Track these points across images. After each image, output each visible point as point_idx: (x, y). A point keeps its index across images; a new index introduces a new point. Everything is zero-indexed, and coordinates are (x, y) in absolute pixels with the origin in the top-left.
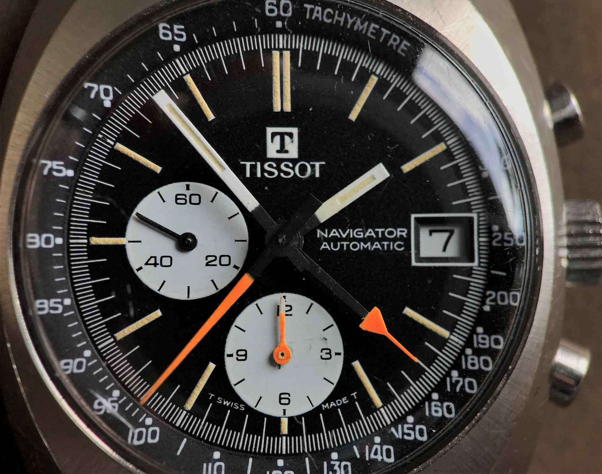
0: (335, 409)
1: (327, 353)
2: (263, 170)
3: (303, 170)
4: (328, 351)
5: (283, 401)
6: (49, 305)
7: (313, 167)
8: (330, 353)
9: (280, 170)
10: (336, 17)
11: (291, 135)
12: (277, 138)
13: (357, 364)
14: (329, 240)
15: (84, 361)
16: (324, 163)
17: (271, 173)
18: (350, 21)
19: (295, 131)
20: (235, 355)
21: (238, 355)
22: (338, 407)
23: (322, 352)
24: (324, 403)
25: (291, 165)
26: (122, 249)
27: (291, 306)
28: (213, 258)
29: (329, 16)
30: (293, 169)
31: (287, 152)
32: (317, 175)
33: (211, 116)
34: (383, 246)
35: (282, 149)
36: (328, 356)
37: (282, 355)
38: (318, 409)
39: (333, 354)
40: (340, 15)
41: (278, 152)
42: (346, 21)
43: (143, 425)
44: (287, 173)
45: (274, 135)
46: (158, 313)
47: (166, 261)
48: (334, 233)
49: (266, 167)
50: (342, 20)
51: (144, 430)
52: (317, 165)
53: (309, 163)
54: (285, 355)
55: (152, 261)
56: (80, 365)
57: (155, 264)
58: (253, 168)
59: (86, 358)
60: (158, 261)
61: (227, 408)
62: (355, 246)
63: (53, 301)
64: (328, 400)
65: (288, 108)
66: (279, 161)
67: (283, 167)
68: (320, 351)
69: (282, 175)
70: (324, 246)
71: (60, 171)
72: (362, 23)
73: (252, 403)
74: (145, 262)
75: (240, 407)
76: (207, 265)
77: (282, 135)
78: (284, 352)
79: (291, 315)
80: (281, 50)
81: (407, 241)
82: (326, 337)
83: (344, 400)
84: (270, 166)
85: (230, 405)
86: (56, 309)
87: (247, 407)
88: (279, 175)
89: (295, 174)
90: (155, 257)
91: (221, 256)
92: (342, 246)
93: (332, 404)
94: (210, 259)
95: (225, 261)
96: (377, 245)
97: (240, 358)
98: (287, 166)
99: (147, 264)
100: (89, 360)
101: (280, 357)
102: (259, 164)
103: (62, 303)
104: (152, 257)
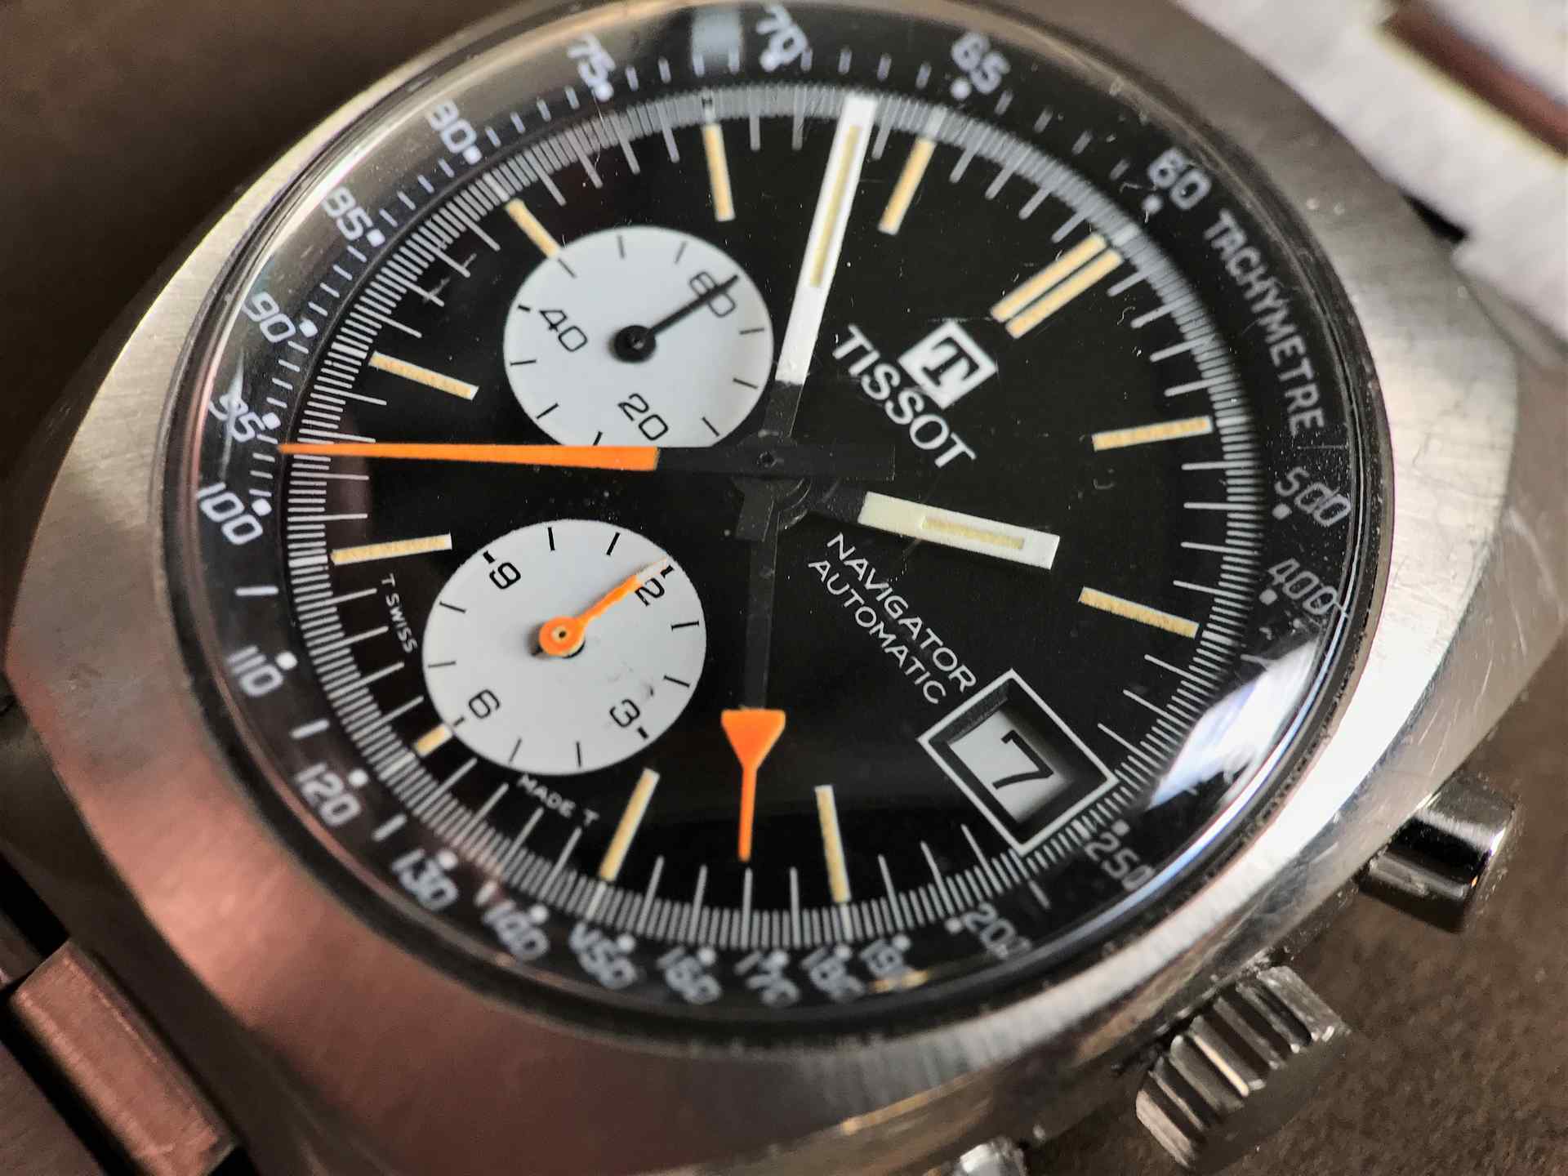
0: (537, 802)
1: (628, 714)
2: (870, 371)
3: (929, 432)
4: (633, 713)
5: (478, 704)
6: (348, 211)
7: (949, 444)
8: (631, 719)
9: (894, 394)
10: (1252, 277)
11: (973, 367)
12: (948, 352)
13: (649, 781)
14: (837, 566)
15: (292, 330)
16: (972, 455)
17: (876, 387)
18: (1269, 302)
19: (987, 368)
20: (495, 566)
21: (500, 570)
22: (544, 805)
23: (624, 702)
24: (532, 777)
25: (920, 406)
26: (536, 257)
27: (662, 591)
28: (642, 407)
29: (1245, 265)
30: (916, 415)
31: (937, 383)
32: (941, 461)
33: (892, 222)
34: (909, 663)
35: (935, 375)
36: (625, 720)
37: (562, 635)
38: (512, 776)
39: (636, 724)
40: (1263, 277)
41: (926, 370)
42: (1262, 296)
43: (248, 501)
44: (899, 411)
45: (949, 341)
46: (469, 391)
47: (572, 339)
48: (859, 565)
49: (880, 372)
50: (1258, 288)
51: (240, 507)
52: (960, 447)
53: (951, 431)
54: (564, 639)
55: (555, 318)
56: (279, 328)
57: (553, 326)
58: (860, 352)
59: (298, 331)
60: (562, 328)
61: (387, 619)
62: (866, 617)
63: (360, 212)
64: (542, 780)
65: (1018, 329)
66: (907, 381)
67: (904, 398)
68: (623, 698)
69: (889, 406)
70: (821, 567)
71: (593, 71)
72: (1285, 322)
73: (430, 655)
74: (544, 308)
75: (407, 642)
76: (622, 405)
77: (961, 354)
78: (569, 635)
79: (647, 603)
80: (1110, 245)
81: (956, 696)
82: (656, 691)
83: (566, 808)
84: (888, 376)
85: (398, 622)
86: (351, 227)
87: (418, 653)
88: (884, 402)
89: (908, 426)
90: (565, 317)
91: (656, 416)
92: (848, 595)
93: (541, 792)
94: (636, 402)
95: (653, 427)
96: (901, 653)
97: (498, 576)
98: (912, 402)
99: (543, 313)
100: (299, 336)
101: (556, 634)
102: (874, 356)
103: (366, 230)
104: (561, 312)
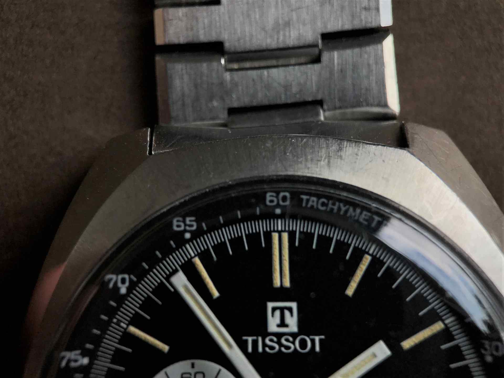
2: (264, 345)
3: (303, 344)
7: (313, 341)
9: (281, 345)
10: (330, 206)
11: (290, 309)
12: (278, 313)
16: (323, 337)
17: (272, 348)
18: (343, 209)
19: (294, 305)
25: (291, 339)
29: (323, 204)
30: (293, 343)
31: (287, 326)
32: (318, 349)
33: (216, 293)
35: (283, 324)
40: (334, 204)
41: (279, 326)
42: (339, 209)
44: (288, 348)
45: (274, 309)
49: (267, 341)
50: (336, 208)
52: (317, 339)
53: (308, 337)
58: (255, 343)
65: (287, 283)
66: (279, 336)
67: (283, 341)
69: (283, 349)
71: (76, 361)
72: (354, 210)
77: (282, 310)
80: (280, 233)
84: (271, 340)
88: (280, 350)
89: (295, 349)
98: (287, 340)
102: (260, 339)
